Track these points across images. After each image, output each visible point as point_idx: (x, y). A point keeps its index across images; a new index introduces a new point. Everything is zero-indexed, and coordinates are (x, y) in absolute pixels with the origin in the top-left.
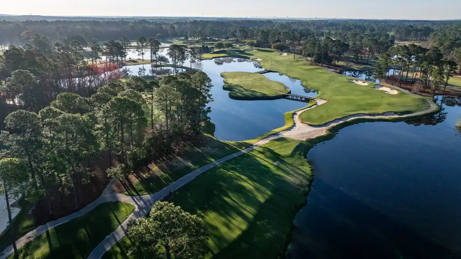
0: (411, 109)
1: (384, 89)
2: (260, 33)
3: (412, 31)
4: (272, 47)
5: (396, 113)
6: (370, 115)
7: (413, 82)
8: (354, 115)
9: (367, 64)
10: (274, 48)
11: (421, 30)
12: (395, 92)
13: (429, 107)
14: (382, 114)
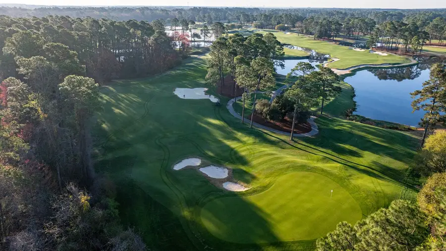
0: (400, 62)
1: (377, 53)
2: (263, 16)
3: (388, 16)
4: (276, 28)
5: (389, 64)
6: (373, 65)
7: (396, 49)
8: (363, 65)
9: (358, 40)
10: (277, 29)
11: (395, 15)
12: (385, 54)
13: (411, 61)
14: (381, 65)
